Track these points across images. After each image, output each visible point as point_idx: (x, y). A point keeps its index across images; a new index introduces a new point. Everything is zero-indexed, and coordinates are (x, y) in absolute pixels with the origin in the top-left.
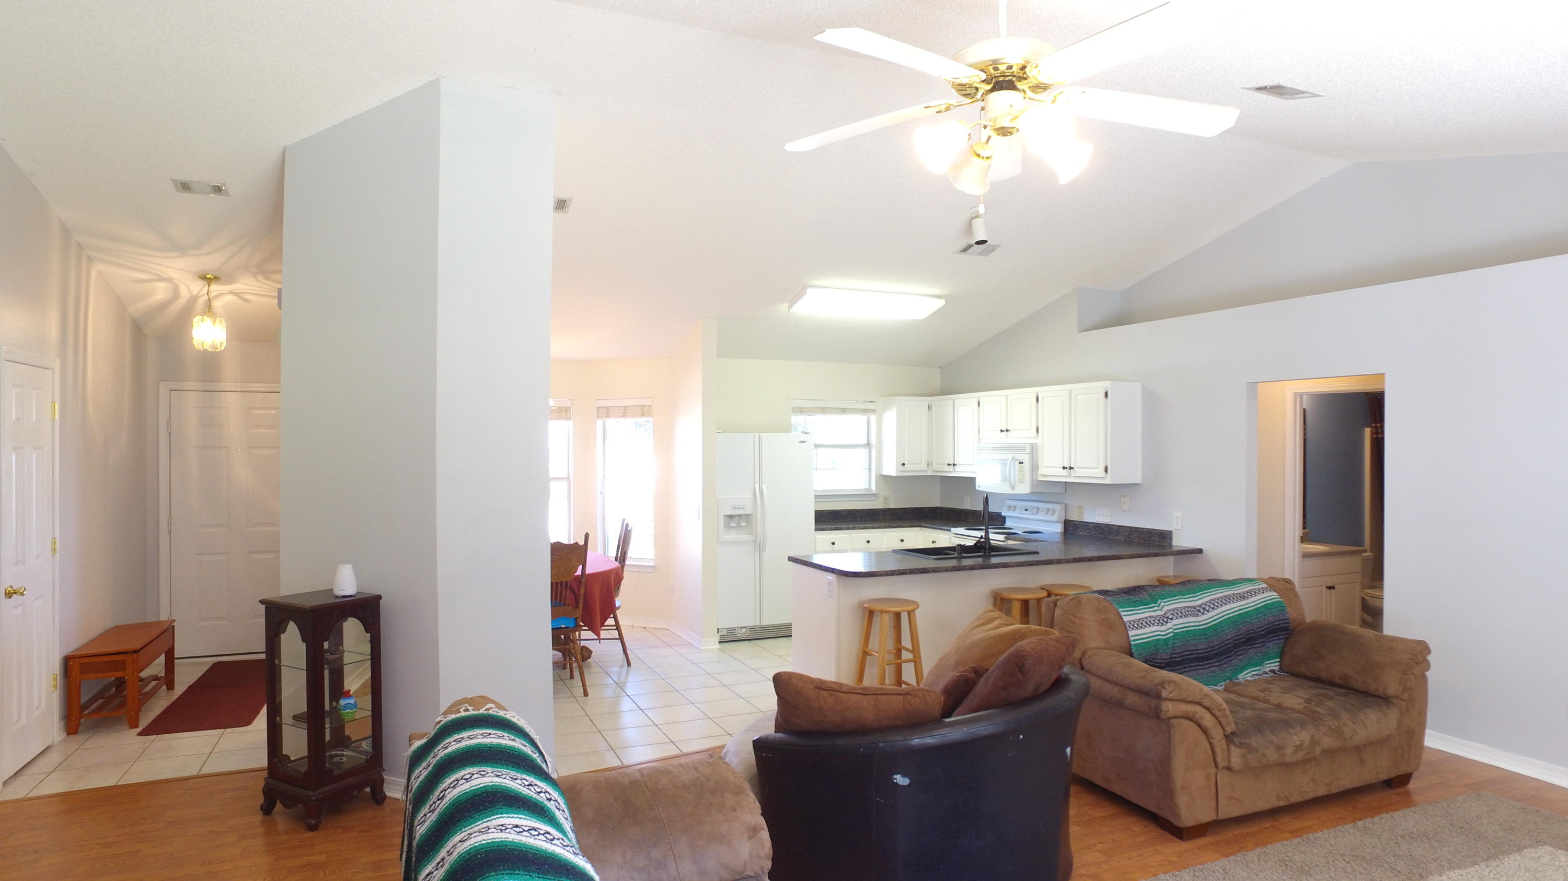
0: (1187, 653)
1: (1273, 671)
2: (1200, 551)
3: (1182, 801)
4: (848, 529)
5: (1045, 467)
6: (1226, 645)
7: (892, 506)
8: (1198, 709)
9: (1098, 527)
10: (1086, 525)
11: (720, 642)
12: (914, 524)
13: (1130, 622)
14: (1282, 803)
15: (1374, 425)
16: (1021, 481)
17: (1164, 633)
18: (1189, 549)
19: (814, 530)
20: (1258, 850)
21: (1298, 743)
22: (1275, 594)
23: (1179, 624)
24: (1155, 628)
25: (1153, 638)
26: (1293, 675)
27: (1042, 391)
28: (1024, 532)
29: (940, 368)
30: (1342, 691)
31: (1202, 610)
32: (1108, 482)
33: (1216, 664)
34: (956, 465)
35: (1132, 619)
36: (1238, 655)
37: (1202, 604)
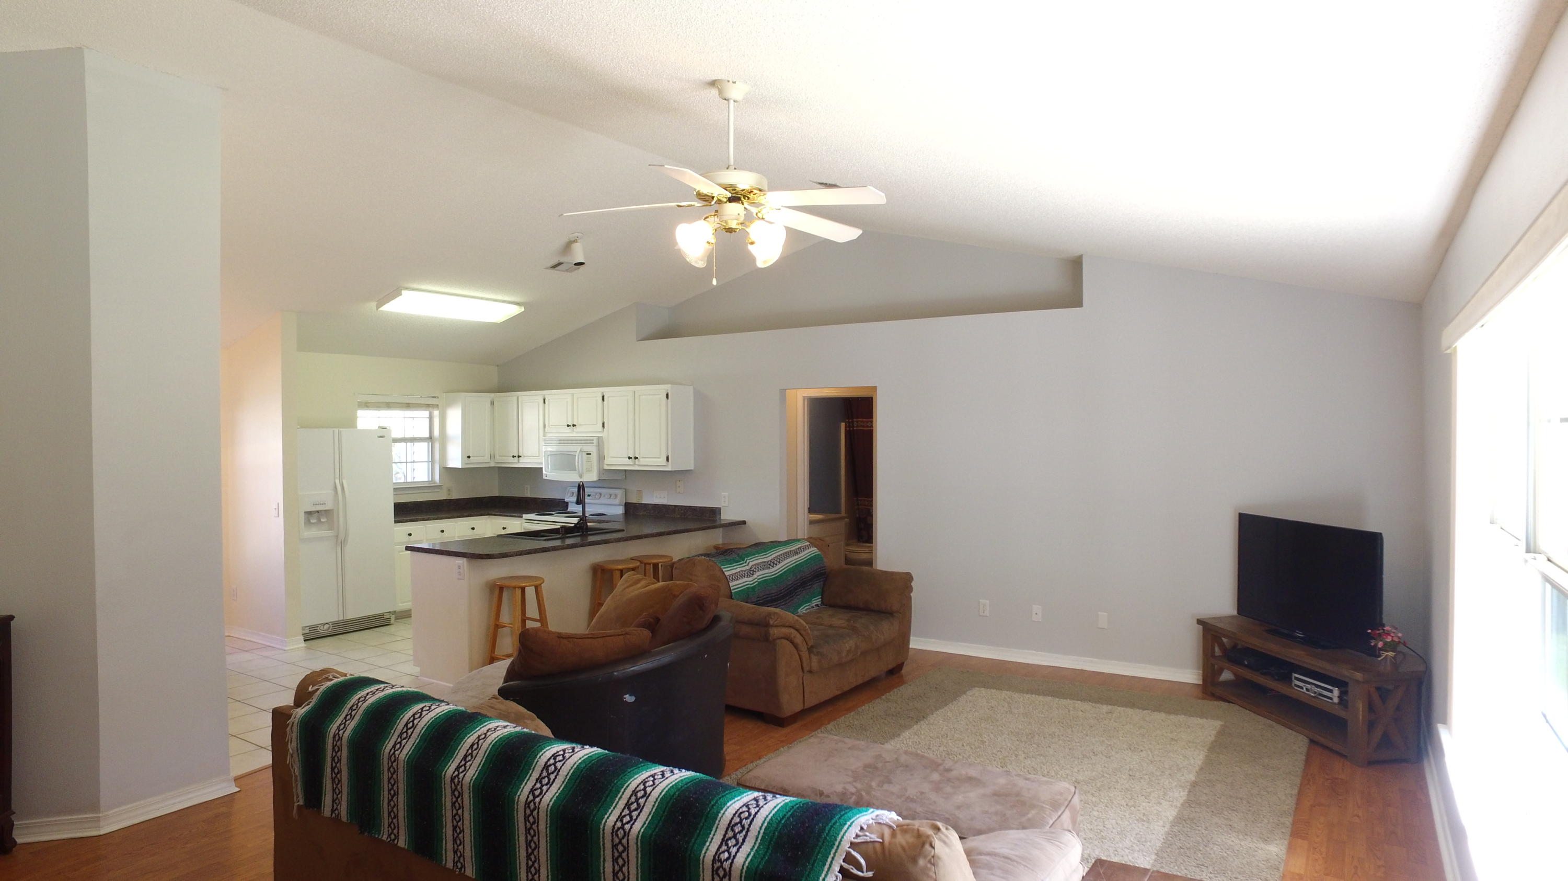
0: (765, 597)
1: (817, 605)
2: (744, 523)
3: (784, 698)
4: (423, 520)
5: (611, 457)
6: (788, 589)
7: (455, 496)
8: (793, 631)
9: (656, 507)
10: (646, 506)
11: (305, 640)
12: (483, 513)
13: (730, 575)
14: (839, 693)
15: (847, 420)
16: (589, 470)
17: (751, 583)
18: (732, 521)
19: (393, 522)
20: (832, 724)
21: (848, 648)
22: (816, 549)
23: (759, 575)
24: (746, 579)
25: (745, 587)
26: (830, 606)
27: (607, 391)
28: (591, 515)
29: (498, 366)
30: (865, 612)
31: (772, 564)
32: (669, 469)
33: (783, 603)
34: (521, 457)
35: (731, 574)
36: (797, 595)
37: (772, 559)
